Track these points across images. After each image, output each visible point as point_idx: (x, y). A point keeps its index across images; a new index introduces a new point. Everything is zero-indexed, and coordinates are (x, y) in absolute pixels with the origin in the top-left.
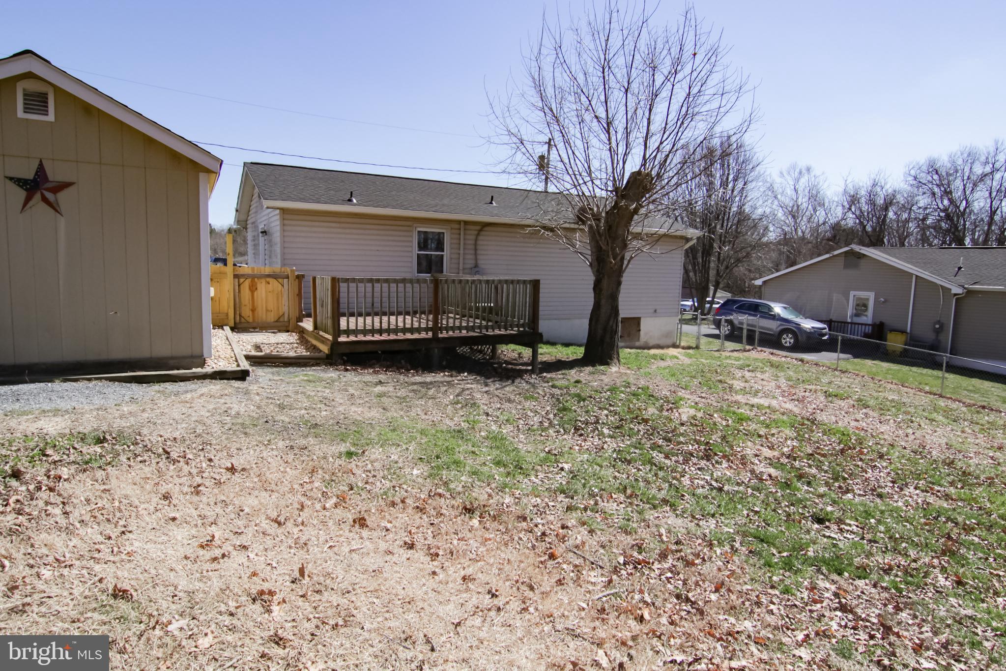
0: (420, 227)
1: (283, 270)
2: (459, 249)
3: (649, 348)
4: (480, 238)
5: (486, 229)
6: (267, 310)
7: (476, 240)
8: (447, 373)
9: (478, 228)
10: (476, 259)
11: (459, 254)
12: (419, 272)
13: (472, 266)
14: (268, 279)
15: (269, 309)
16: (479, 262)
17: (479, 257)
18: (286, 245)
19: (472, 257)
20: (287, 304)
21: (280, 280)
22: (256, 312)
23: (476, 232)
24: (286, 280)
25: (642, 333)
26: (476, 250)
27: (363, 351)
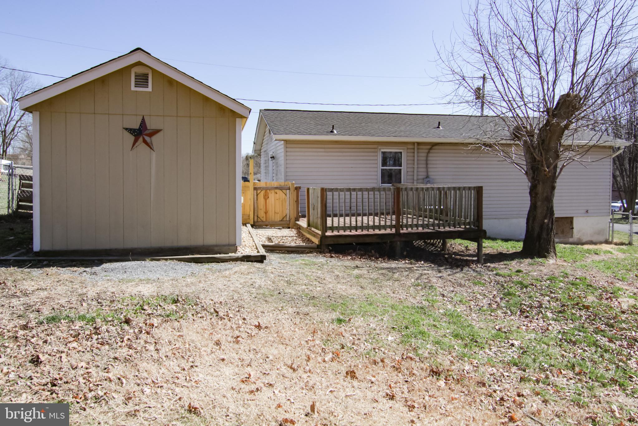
0: (383, 149)
1: (286, 184)
2: (414, 164)
3: (583, 244)
4: (430, 155)
5: (434, 148)
6: (275, 213)
7: (427, 157)
8: (407, 261)
9: (429, 147)
10: (427, 172)
11: (414, 168)
12: (383, 182)
13: (425, 177)
14: (276, 191)
15: (277, 212)
16: (430, 174)
17: (430, 170)
18: (288, 166)
19: (424, 170)
20: (288, 208)
21: (284, 191)
22: (268, 214)
23: (427, 151)
24: (288, 191)
25: (575, 230)
26: (427, 164)
27: (343, 243)
